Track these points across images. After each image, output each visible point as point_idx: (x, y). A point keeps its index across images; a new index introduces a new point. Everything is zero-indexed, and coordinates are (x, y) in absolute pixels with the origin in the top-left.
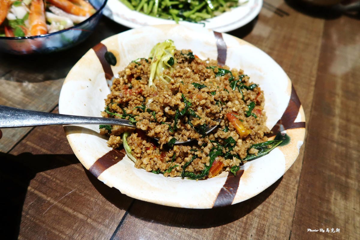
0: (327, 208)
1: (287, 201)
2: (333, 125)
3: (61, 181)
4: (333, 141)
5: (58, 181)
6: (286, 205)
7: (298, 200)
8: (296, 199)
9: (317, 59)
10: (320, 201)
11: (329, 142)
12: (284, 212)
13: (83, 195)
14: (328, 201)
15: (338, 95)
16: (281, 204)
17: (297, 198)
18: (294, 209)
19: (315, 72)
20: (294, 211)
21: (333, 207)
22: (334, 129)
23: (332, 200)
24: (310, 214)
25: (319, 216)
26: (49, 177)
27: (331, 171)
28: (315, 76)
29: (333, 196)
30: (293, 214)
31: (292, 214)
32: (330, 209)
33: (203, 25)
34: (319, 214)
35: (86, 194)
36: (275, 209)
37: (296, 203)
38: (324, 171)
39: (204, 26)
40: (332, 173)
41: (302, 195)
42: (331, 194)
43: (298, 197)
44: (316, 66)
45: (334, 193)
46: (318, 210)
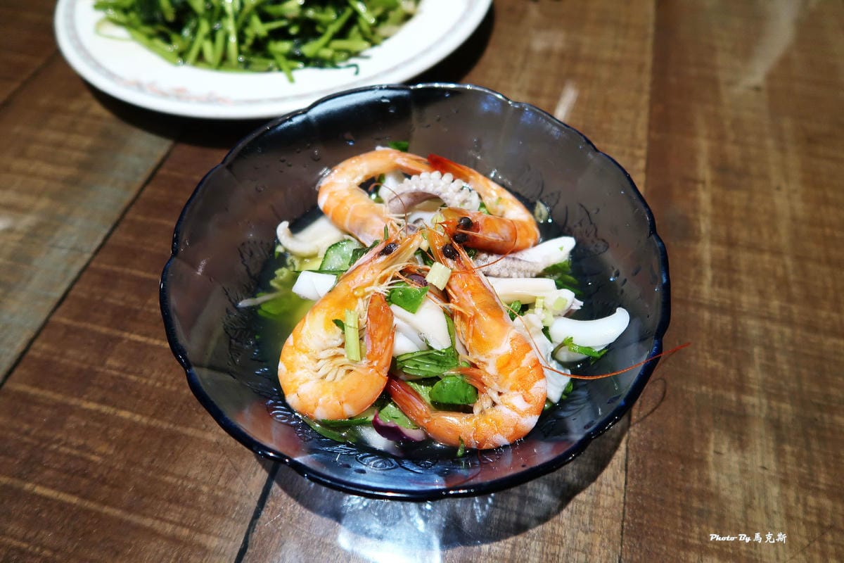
0: (700, 480)
1: (604, 482)
2: (697, 262)
4: (699, 305)
6: (603, 493)
7: (629, 473)
8: (624, 472)
9: (645, 98)
10: (681, 467)
11: (692, 310)
12: (600, 511)
14: (702, 462)
15: (704, 182)
16: (591, 494)
17: (626, 470)
18: (622, 499)
19: (642, 134)
20: (622, 505)
21: (713, 475)
22: (700, 274)
23: (711, 457)
24: (662, 502)
25: (681, 505)
27: (701, 383)
28: (645, 144)
29: (712, 446)
30: (621, 511)
31: (618, 512)
32: (708, 482)
33: (353, 70)
34: (684, 498)
36: (576, 508)
37: (626, 483)
38: (684, 387)
39: (357, 73)
40: (704, 388)
41: (638, 460)
42: (707, 441)
43: (629, 468)
44: (643, 119)
45: (713, 437)
46: (680, 490)
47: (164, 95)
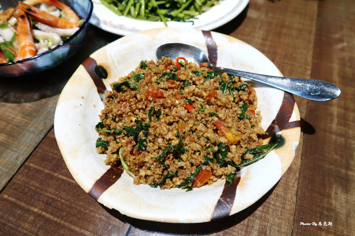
0: (328, 203)
1: (287, 199)
2: (331, 115)
3: (66, 200)
4: (331, 133)
5: (63, 201)
6: (287, 204)
7: (298, 197)
8: (296, 197)
9: (312, 45)
10: (320, 197)
11: (328, 134)
12: (285, 211)
13: (88, 211)
14: (329, 196)
16: (281, 204)
17: (297, 196)
18: (295, 207)
19: (310, 60)
20: (294, 210)
21: (334, 202)
22: (332, 120)
23: (333, 195)
24: (312, 210)
25: (319, 212)
26: (54, 197)
27: (331, 164)
28: (311, 64)
29: (334, 190)
30: (294, 212)
31: (292, 212)
32: (331, 204)
33: (192, 23)
34: (321, 210)
35: (90, 211)
36: (275, 208)
37: (296, 201)
38: (323, 165)
39: (193, 24)
40: (331, 166)
41: (302, 192)
42: (332, 188)
43: (298, 195)
44: (310, 54)
45: (334, 187)
46: (319, 206)
47: (115, 27)
